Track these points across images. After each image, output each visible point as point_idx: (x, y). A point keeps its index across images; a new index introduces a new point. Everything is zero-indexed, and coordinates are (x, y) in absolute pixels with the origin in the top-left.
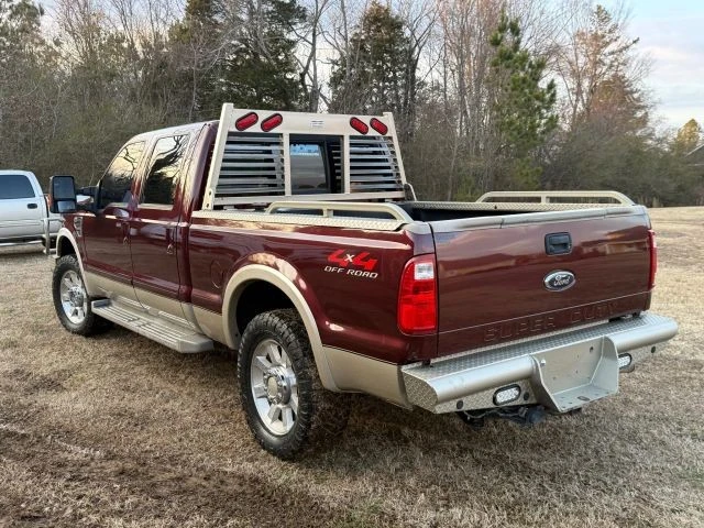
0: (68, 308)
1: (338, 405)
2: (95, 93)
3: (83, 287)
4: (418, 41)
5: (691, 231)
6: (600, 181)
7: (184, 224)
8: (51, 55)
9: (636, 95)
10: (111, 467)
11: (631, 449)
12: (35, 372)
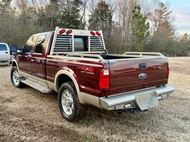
0: (15, 80)
1: (84, 107)
2: (25, 23)
3: (19, 75)
4: (112, 11)
5: (184, 63)
6: (160, 49)
7: (45, 59)
8: (13, 12)
9: (171, 27)
10: (23, 123)
11: (162, 121)
12: (5, 97)
